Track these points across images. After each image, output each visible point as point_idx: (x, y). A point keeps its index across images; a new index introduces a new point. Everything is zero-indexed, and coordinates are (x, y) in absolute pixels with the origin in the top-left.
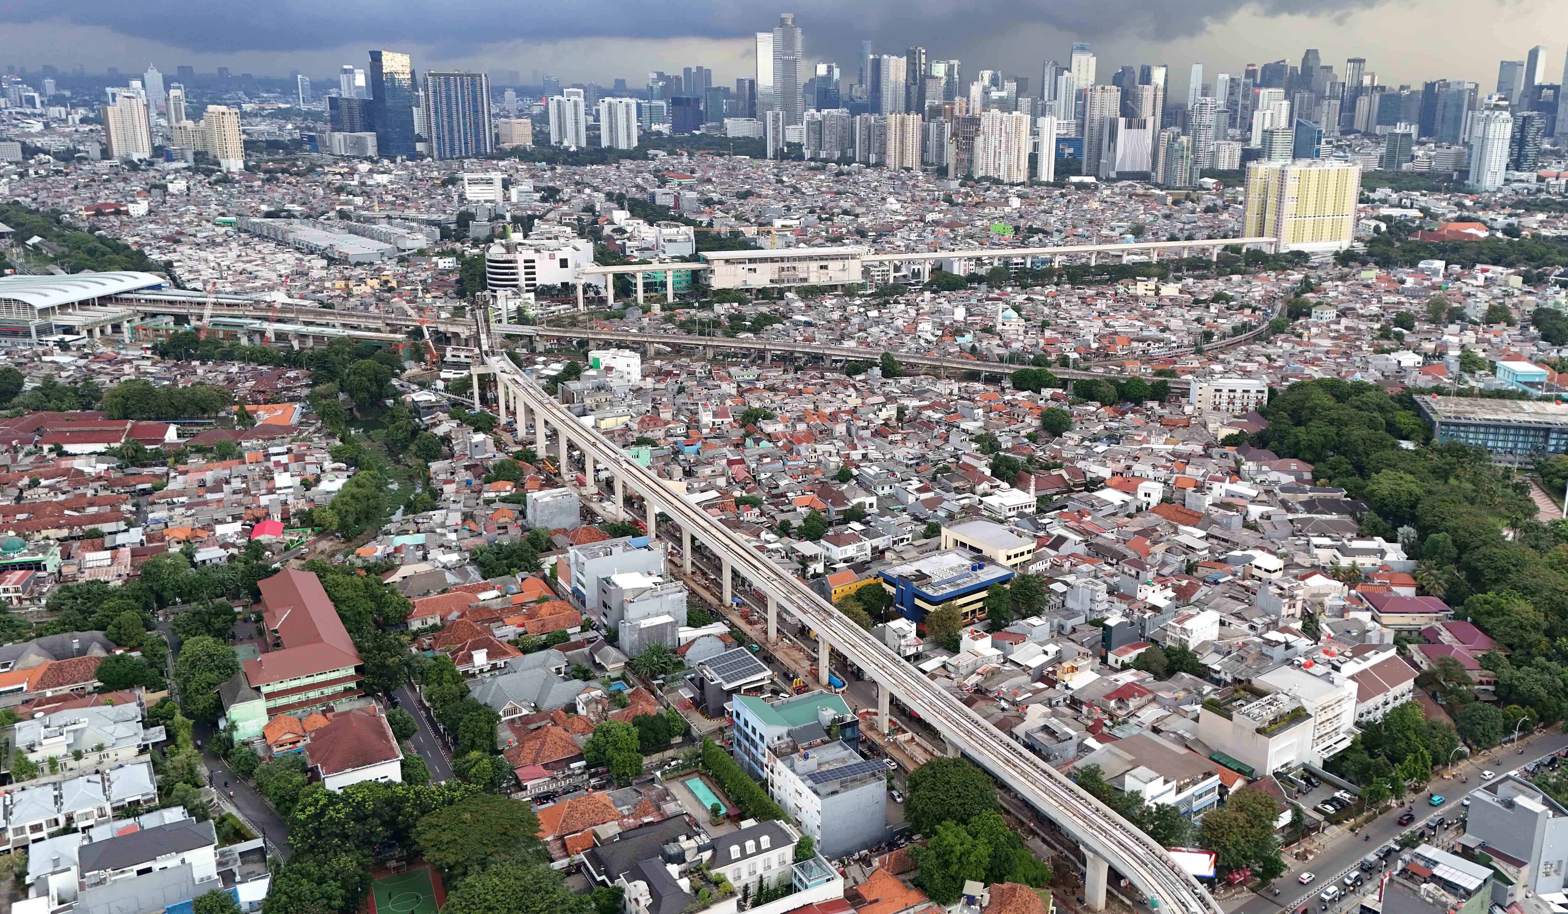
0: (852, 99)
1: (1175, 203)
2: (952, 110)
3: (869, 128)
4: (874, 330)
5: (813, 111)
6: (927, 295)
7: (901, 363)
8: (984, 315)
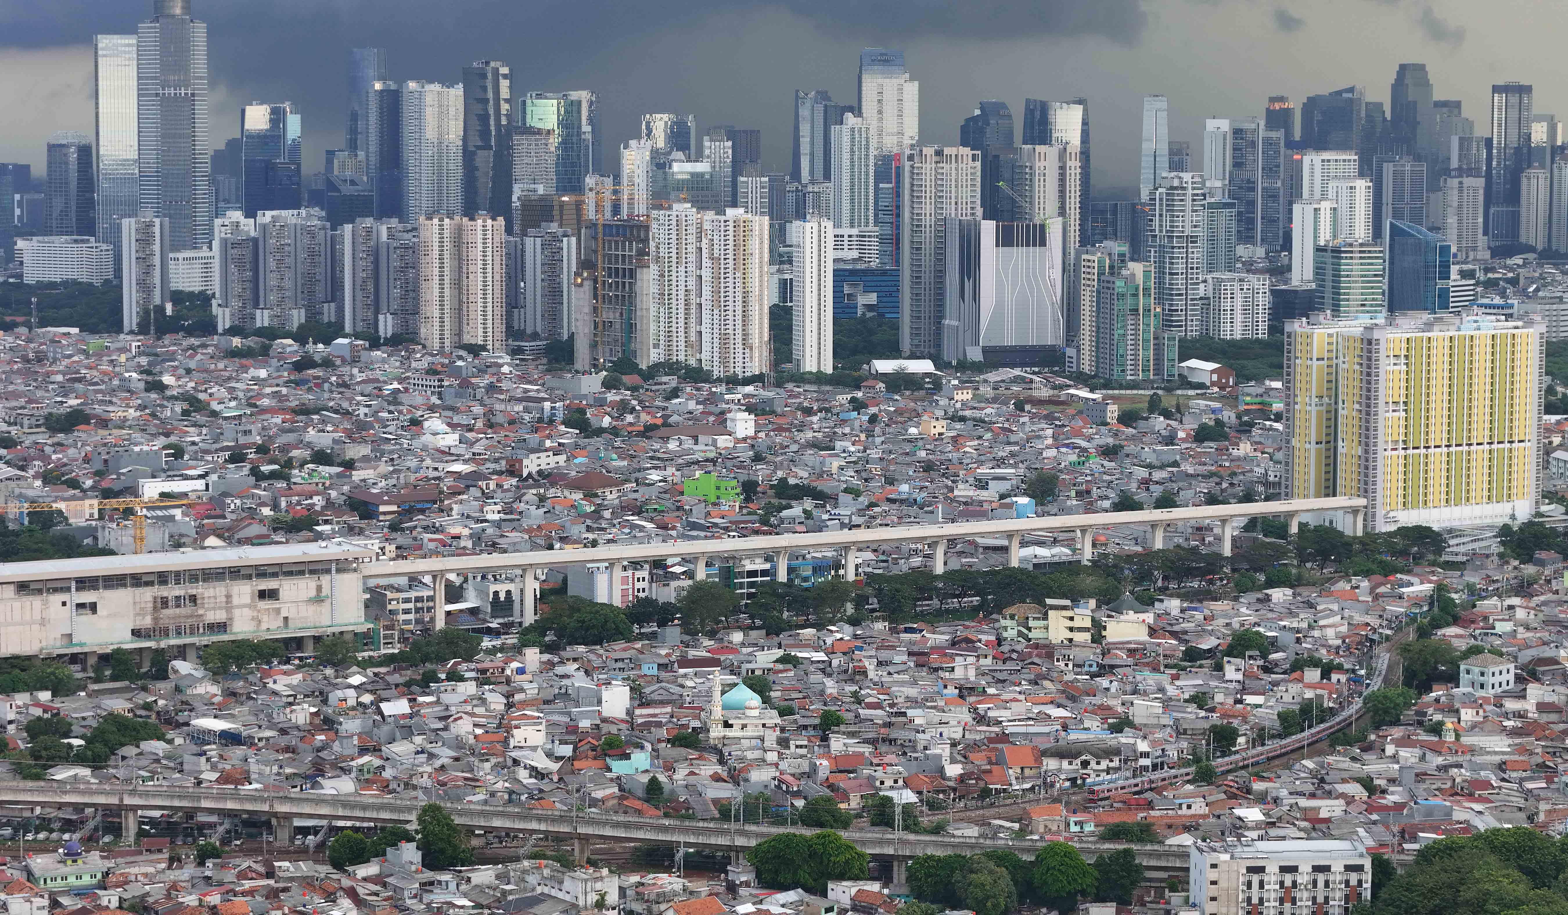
0: (331, 186)
1: (1127, 418)
2: (579, 206)
3: (375, 254)
4: (401, 749)
5: (237, 215)
6: (533, 656)
7: (470, 831)
8: (678, 702)
